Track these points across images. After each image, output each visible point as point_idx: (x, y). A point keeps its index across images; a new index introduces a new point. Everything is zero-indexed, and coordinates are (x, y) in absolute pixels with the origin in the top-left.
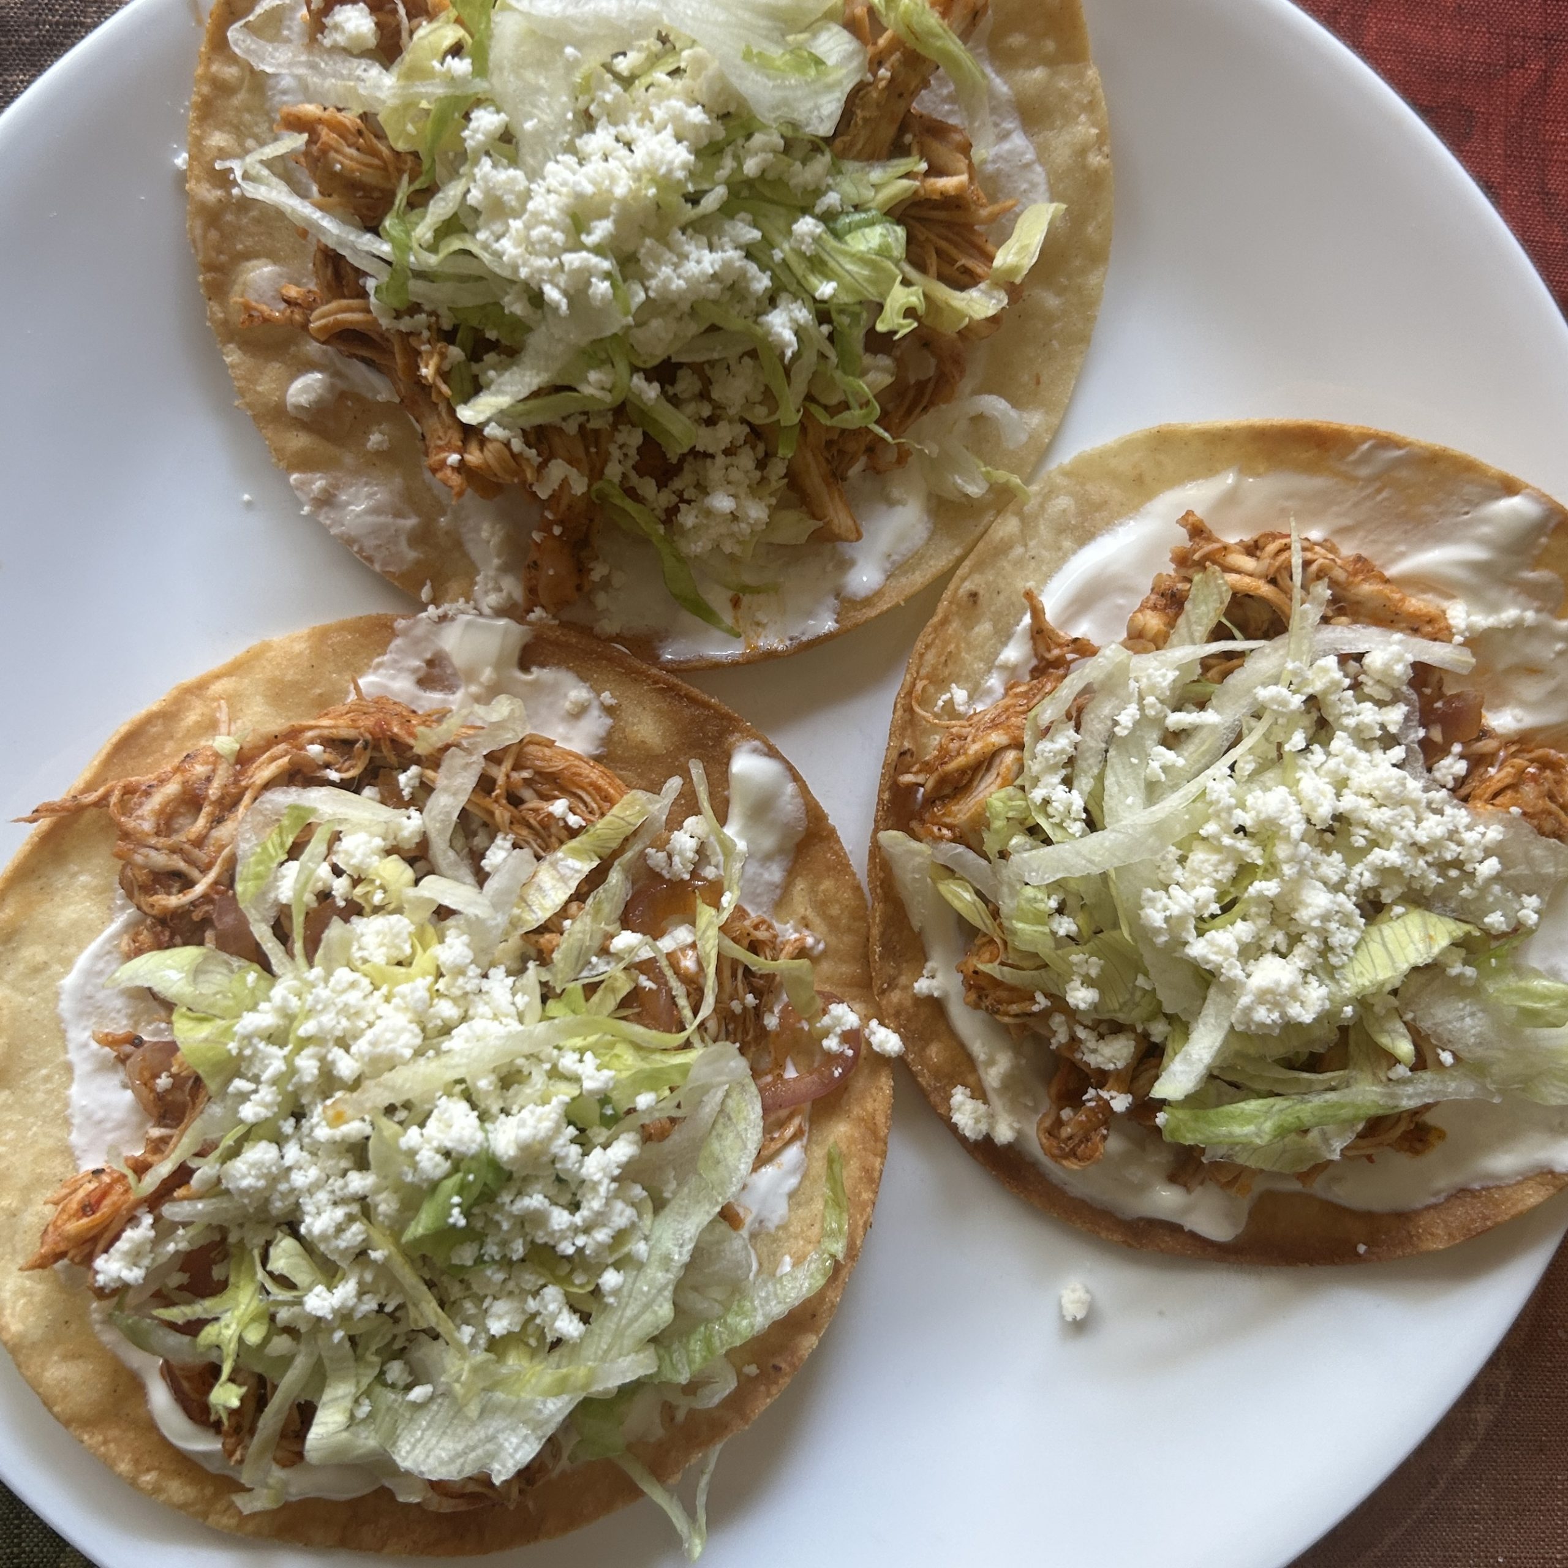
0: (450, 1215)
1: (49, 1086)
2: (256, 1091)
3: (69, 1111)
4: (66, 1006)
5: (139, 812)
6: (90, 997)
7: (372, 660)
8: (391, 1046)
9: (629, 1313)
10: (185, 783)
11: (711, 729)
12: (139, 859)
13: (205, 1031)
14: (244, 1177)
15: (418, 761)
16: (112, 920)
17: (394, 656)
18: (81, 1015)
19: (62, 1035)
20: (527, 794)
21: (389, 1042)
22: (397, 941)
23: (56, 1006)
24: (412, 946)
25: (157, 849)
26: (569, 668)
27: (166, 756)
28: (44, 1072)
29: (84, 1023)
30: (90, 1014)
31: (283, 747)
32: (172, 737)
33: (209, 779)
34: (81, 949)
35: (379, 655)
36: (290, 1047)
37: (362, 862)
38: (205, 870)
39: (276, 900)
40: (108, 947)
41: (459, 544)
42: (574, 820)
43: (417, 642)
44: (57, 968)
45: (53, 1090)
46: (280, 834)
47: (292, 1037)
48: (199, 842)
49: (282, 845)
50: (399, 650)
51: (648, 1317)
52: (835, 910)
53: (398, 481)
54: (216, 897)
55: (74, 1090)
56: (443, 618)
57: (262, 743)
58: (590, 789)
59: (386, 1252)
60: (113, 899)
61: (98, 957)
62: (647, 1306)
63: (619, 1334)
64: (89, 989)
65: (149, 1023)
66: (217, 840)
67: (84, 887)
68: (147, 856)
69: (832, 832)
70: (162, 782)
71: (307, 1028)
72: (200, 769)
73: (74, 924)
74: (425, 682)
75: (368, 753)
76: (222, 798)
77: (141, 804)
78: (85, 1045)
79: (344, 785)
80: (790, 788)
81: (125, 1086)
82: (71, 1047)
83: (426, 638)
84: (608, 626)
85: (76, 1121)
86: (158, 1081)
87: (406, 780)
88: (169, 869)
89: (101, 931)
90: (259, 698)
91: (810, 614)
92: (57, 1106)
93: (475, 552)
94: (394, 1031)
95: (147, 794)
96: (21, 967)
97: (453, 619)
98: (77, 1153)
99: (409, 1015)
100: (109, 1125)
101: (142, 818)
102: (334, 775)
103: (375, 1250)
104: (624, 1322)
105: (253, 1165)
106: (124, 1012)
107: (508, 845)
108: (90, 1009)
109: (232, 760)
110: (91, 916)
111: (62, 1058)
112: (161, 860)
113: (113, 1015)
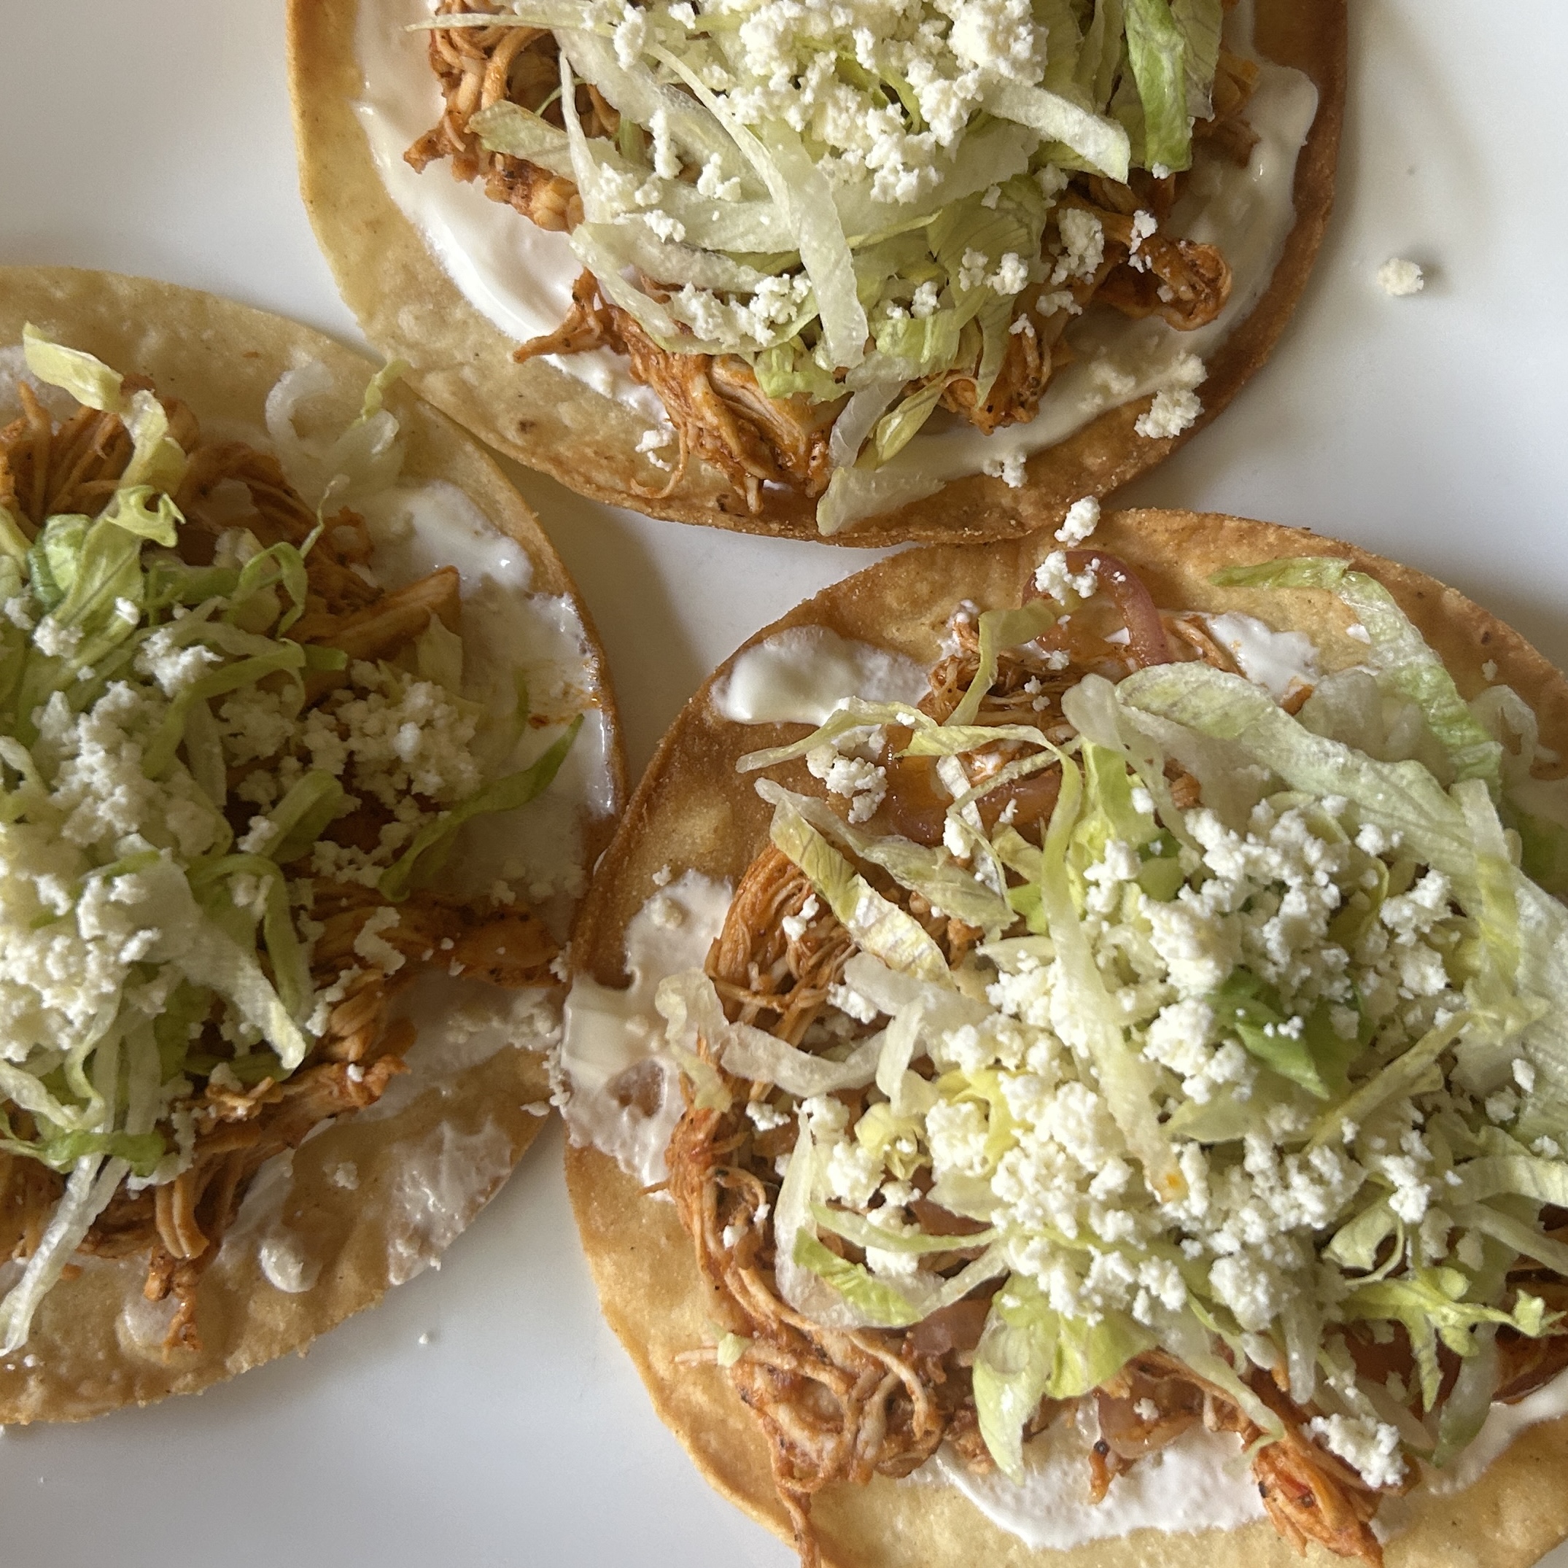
0: (1289, 1037)
1: (1161, 1559)
2: (1147, 1289)
3: (1192, 1531)
4: (1060, 1540)
5: (814, 1456)
6: (1049, 1510)
7: (622, 1175)
8: (1085, 1120)
9: (1411, 816)
10: (777, 1400)
11: (698, 747)
12: (870, 1453)
13: (1074, 1357)
14: (1254, 1300)
15: (740, 1106)
16: (952, 1486)
17: (617, 1146)
19: (1097, 1544)
20: (779, 970)
21: (1080, 1123)
22: (958, 1121)
23: (1061, 1552)
24: (965, 1101)
25: (858, 1430)
26: (626, 927)
27: (747, 1428)
29: (1081, 1516)
30: (1069, 1509)
31: (728, 1279)
32: (723, 1422)
33: (772, 1370)
34: (988, 1524)
35: (617, 1166)
36: (1091, 1248)
37: (864, 1169)
38: (883, 1370)
39: (913, 1275)
40: (985, 1490)
41: (476, 1071)
42: (809, 910)
43: (598, 1119)
44: (1013, 1554)
45: (1166, 1553)
46: (832, 1274)
47: (1078, 1246)
48: (849, 1378)
49: (846, 1271)
50: (609, 1140)
51: (1416, 793)
52: (923, 589)
53: (397, 1149)
54: (916, 1354)
55: (1166, 1526)
56: (567, 1086)
57: (725, 1305)
58: (771, 891)
59: (1345, 1120)
60: (926, 1486)
61: (998, 1502)
62: (1403, 795)
63: (1439, 828)
64: (1038, 1512)
65: (1079, 1435)
66: (846, 1357)
67: (911, 1523)
68: (867, 1443)
69: (825, 594)
70: (776, 1429)
71: (1066, 1227)
72: (760, 1382)
73: (957, 1534)
74: (649, 1107)
75: (734, 1170)
76: (794, 1352)
77: (804, 1454)
78: (1109, 1514)
79: (772, 1200)
80: (770, 647)
81: (1159, 1461)
82: (1111, 1532)
83: (593, 1107)
84: (573, 878)
85: (1204, 1523)
86: (1145, 1417)
87: (764, 1121)
88: (882, 1413)
89: (966, 1499)
90: (675, 1315)
91: (552, 629)
92: (1186, 1547)
93: (484, 1050)
94: (1066, 1118)
95: (791, 1447)
97: (566, 1073)
98: (1244, 1519)
99: (1047, 1099)
101: (820, 1452)
102: (762, 1212)
103: (1342, 1135)
104: (1423, 822)
105: (1240, 1290)
106: (1065, 1467)
107: (842, 990)
108: (1064, 1511)
109: (747, 1342)
110: (946, 1511)
111: (1126, 1543)
112: (871, 1425)
113: (1070, 1480)
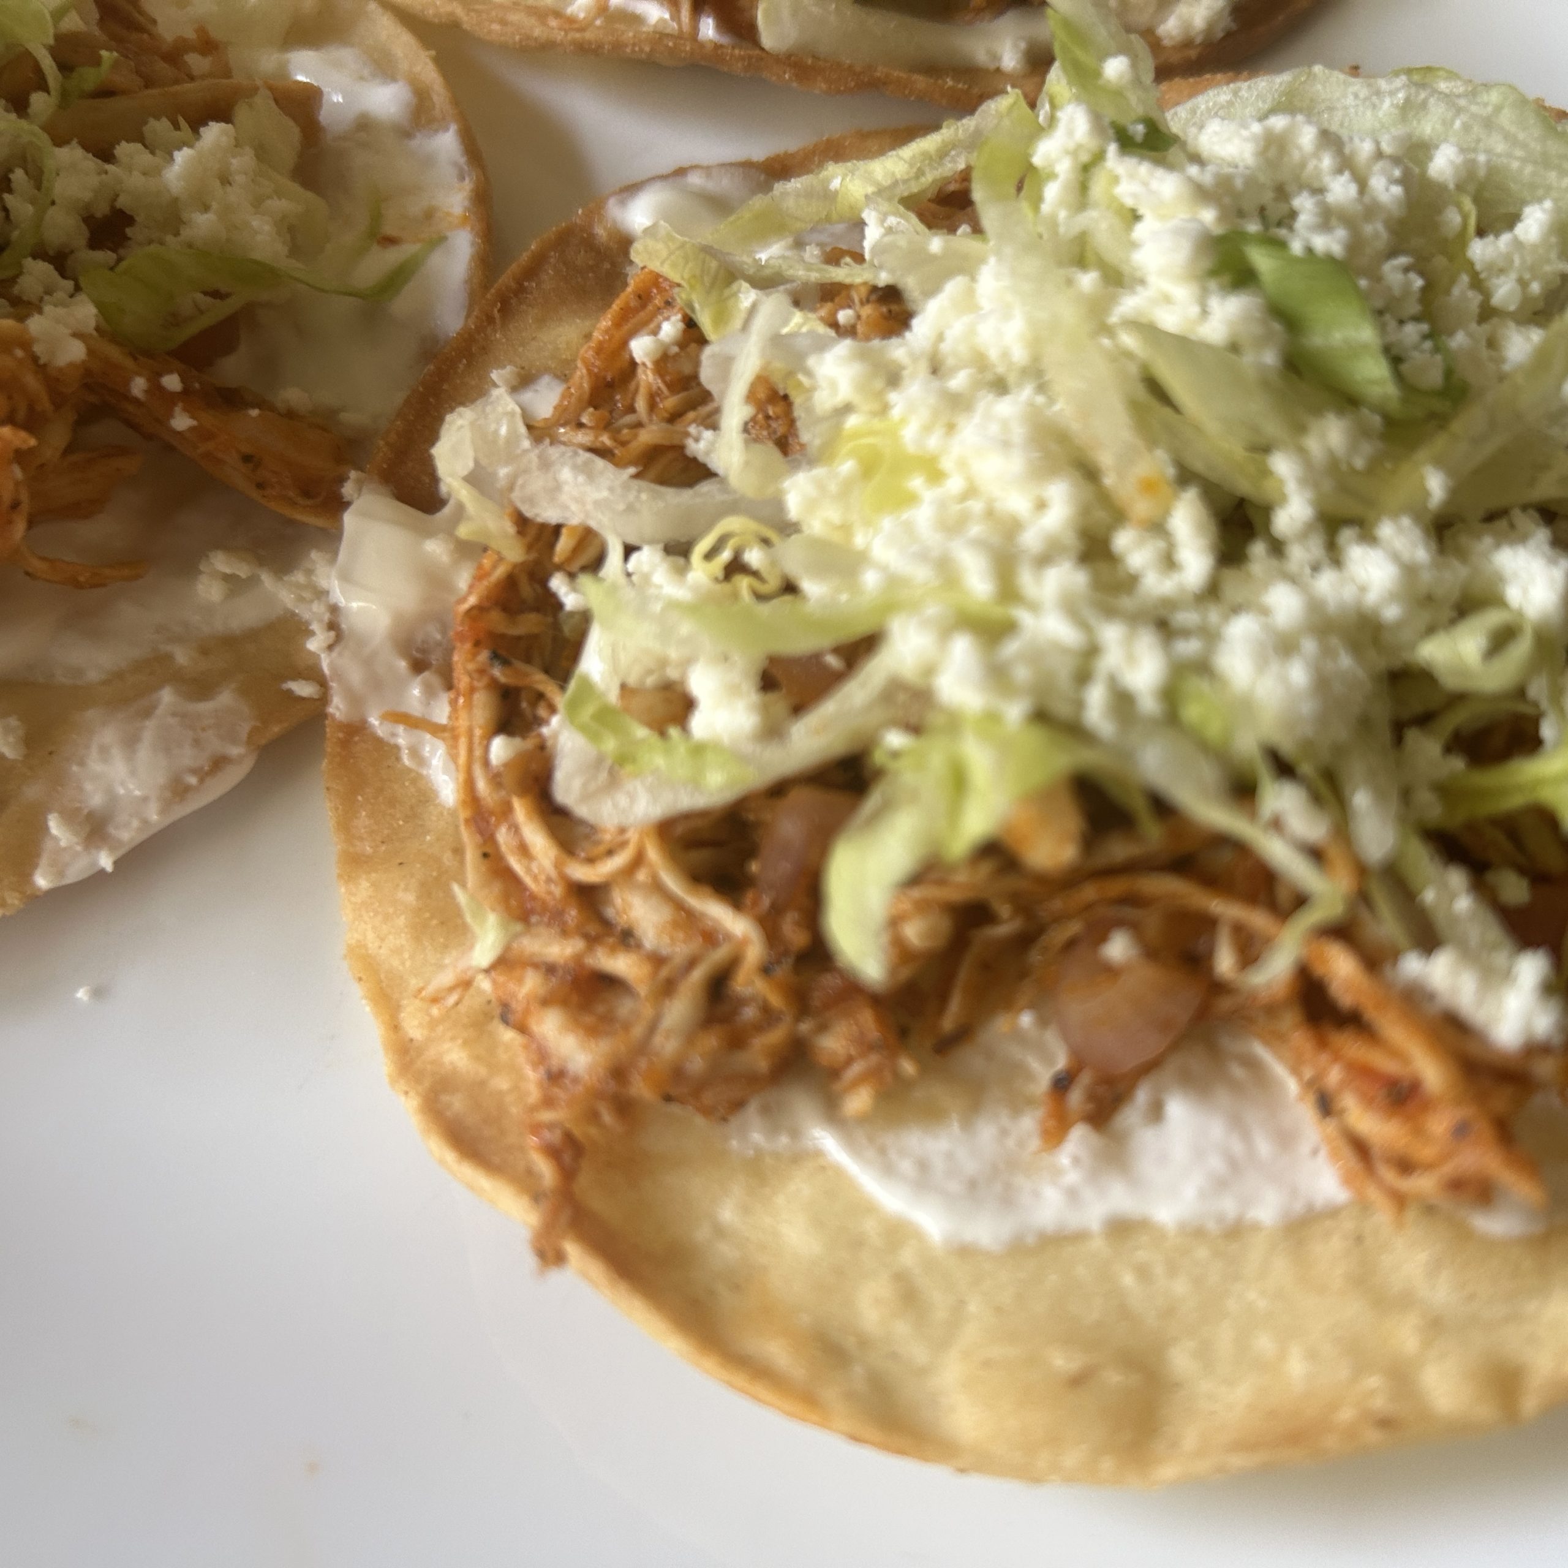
1: (1159, 1270)
3: (1210, 1224)
4: (987, 1232)
6: (973, 1184)
10: (546, 1006)
15: (541, 577)
16: (818, 1153)
18: (1008, 1200)
19: (1052, 1242)
23: (987, 1252)
25: (659, 1017)
28: (1128, 1280)
30: (1006, 1183)
32: (483, 1083)
34: (869, 1208)
38: (716, 941)
42: (671, 329)
44: (907, 1257)
45: (1168, 1261)
48: (658, 960)
50: (390, 720)
55: (1165, 1215)
57: (497, 887)
61: (888, 1170)
64: (954, 1186)
67: (745, 1210)
68: (669, 1035)
70: (542, 1054)
71: (980, 583)
72: (529, 988)
73: (818, 1223)
76: (584, 935)
81: (1156, 1112)
82: (1075, 1220)
83: (368, 662)
84: (392, 403)
85: (1229, 1206)
86: (1118, 960)
87: (573, 596)
89: (838, 1172)
92: (1202, 1253)
93: (248, 617)
96: (902, 1328)
98: (1299, 1209)
100: (1237, 1147)
108: (998, 1187)
111: (1098, 1244)
113: (1011, 1143)
